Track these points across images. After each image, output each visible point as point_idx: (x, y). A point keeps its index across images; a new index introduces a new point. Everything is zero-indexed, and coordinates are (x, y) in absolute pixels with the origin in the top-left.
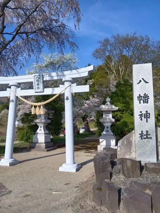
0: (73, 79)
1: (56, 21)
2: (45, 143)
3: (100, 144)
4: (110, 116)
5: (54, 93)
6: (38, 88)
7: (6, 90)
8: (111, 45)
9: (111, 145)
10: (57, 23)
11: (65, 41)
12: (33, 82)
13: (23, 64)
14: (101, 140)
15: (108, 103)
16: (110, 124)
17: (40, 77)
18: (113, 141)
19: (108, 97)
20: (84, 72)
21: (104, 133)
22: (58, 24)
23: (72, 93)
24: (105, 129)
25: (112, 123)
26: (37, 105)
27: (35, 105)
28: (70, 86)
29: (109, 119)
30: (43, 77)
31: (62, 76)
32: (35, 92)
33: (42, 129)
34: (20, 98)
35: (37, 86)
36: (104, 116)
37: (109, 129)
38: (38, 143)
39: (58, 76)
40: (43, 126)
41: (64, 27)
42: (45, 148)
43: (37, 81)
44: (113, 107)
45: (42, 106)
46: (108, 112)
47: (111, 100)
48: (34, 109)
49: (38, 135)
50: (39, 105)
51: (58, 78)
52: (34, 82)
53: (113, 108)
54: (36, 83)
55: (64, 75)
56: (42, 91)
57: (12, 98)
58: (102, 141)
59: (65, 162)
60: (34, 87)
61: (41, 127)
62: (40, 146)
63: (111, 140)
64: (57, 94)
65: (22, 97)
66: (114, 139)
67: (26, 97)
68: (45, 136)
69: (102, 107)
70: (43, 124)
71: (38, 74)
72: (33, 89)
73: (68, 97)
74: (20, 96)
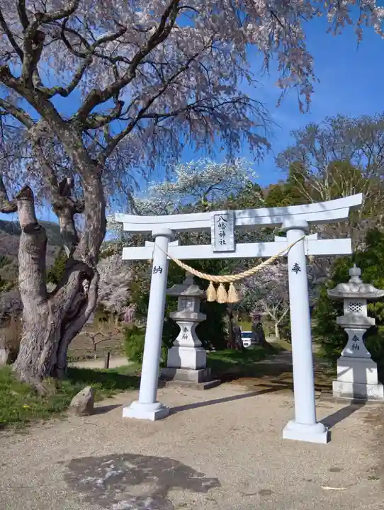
0: (309, 223)
1: (229, 90)
2: (197, 369)
3: (339, 378)
4: (364, 310)
5: (264, 255)
6: (223, 242)
7: (143, 245)
8: (321, 139)
9: (366, 380)
10: (230, 94)
11: (241, 134)
12: (210, 228)
13: (136, 183)
14: (340, 369)
15: (357, 280)
16: (363, 331)
17: (228, 217)
18: (371, 371)
19: (355, 265)
20: (339, 208)
21: (348, 350)
22: (232, 96)
23: (307, 257)
24: (350, 342)
25: (369, 327)
26: (220, 281)
27: (214, 280)
28: (303, 239)
29: (361, 317)
30: (235, 219)
31: (282, 218)
32: (214, 252)
33: (189, 334)
34: (180, 264)
35: (219, 238)
36: (346, 311)
37: (360, 343)
38: (180, 368)
39: (272, 216)
40: (192, 329)
41: (245, 104)
42: (200, 381)
43: (220, 226)
44: (372, 289)
45: (231, 283)
46: (357, 301)
47: (362, 272)
48: (214, 289)
49: (180, 348)
50: (226, 281)
51: (272, 221)
52: (212, 228)
53: (371, 292)
54: (219, 230)
55: (288, 215)
56: (233, 249)
57: (159, 262)
58: (344, 372)
59: (293, 418)
60: (213, 241)
61: (186, 330)
62: (186, 375)
63: (367, 370)
64: (270, 257)
65: (183, 261)
66: (374, 367)
67: (194, 263)
68: (197, 353)
69: (343, 289)
70: (192, 323)
71: (224, 212)
72: (210, 243)
73: (299, 266)
74: (179, 260)
